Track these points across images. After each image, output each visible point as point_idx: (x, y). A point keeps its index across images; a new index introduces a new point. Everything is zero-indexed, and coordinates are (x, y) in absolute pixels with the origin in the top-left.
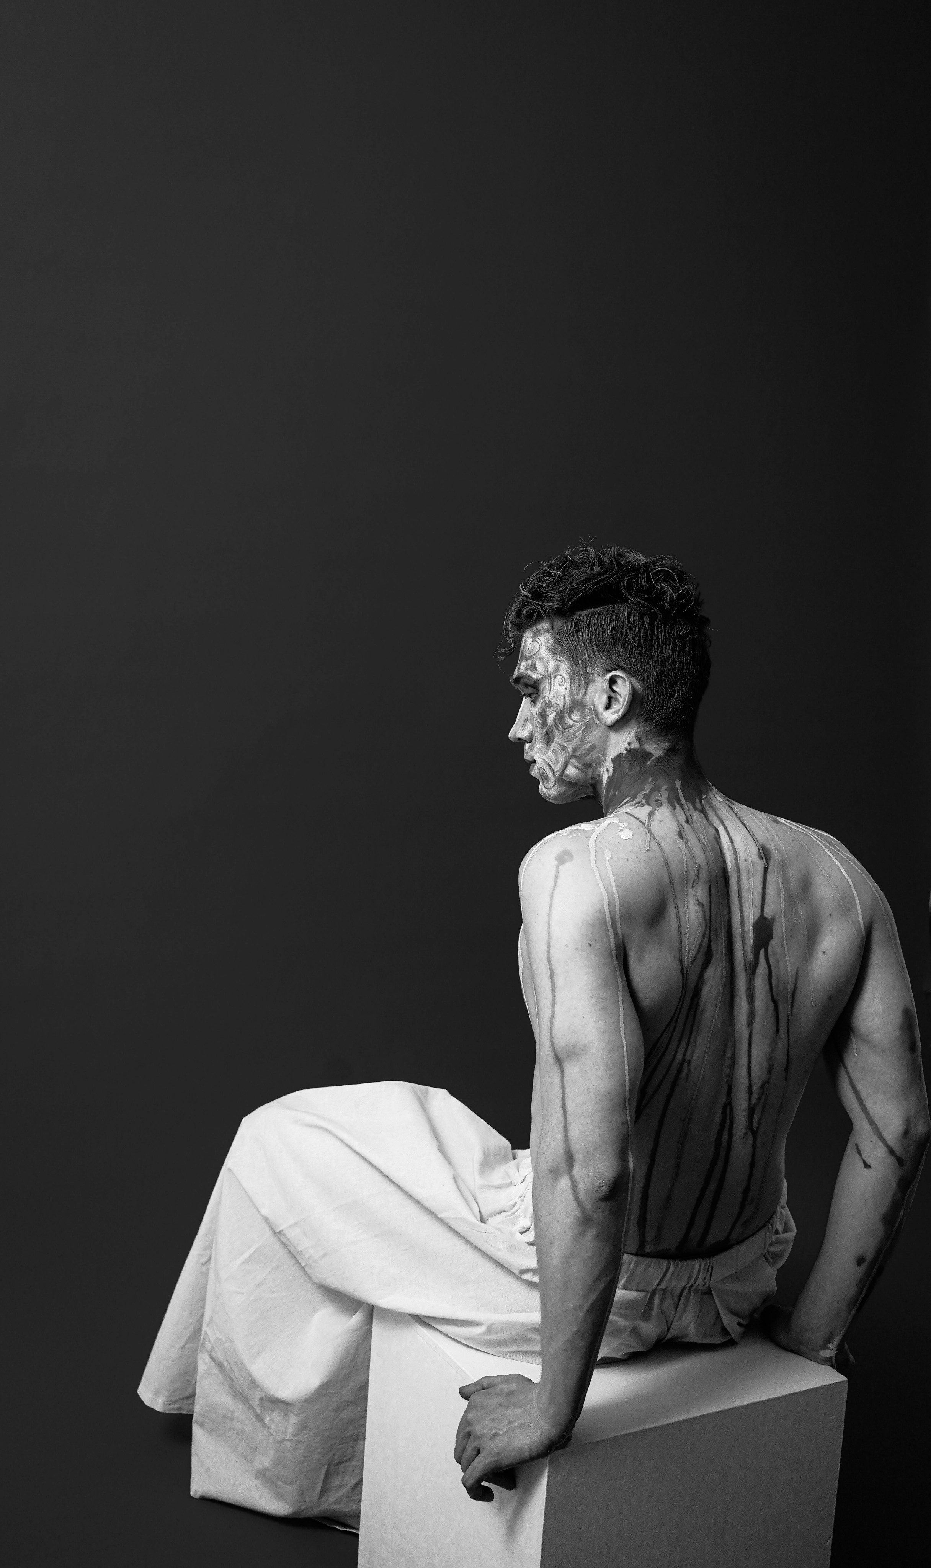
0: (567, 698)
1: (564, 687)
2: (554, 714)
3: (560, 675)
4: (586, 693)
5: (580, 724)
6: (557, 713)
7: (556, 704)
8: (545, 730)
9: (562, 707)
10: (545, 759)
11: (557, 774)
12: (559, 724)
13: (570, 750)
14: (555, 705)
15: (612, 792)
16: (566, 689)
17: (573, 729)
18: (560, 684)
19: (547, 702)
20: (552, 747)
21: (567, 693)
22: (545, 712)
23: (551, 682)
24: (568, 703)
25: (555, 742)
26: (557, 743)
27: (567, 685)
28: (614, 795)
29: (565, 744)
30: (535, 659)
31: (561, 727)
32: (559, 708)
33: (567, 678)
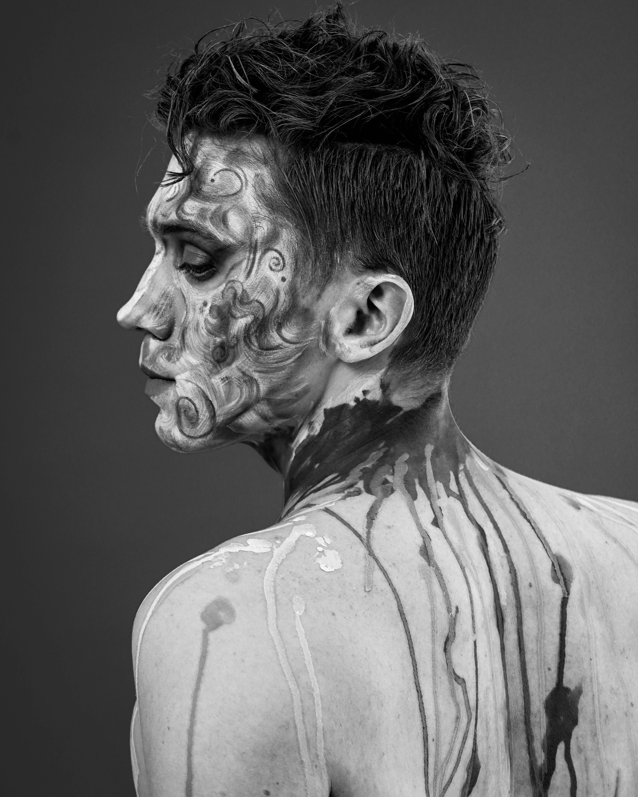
0: (282, 297)
1: (280, 275)
2: (249, 319)
3: (276, 251)
4: (319, 296)
5: (293, 346)
6: (256, 319)
7: (257, 301)
8: (218, 340)
9: (267, 310)
10: (203, 387)
11: (219, 419)
12: (254, 339)
13: (263, 388)
14: (256, 304)
15: (308, 462)
16: (283, 279)
17: (279, 354)
18: (274, 267)
19: (240, 292)
20: (225, 372)
21: (284, 286)
22: (230, 308)
23: (254, 259)
24: (281, 307)
25: (234, 365)
26: (239, 369)
27: (287, 273)
28: (311, 467)
29: (256, 376)
30: (226, 206)
31: (256, 344)
32: (261, 310)
33: (288, 260)
